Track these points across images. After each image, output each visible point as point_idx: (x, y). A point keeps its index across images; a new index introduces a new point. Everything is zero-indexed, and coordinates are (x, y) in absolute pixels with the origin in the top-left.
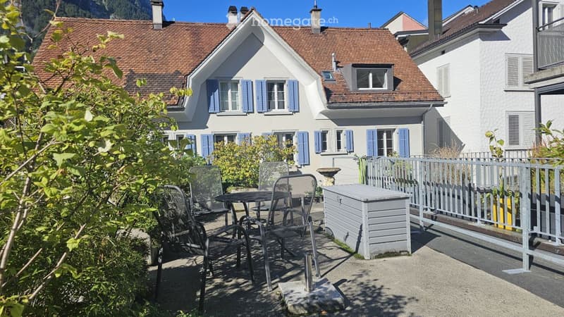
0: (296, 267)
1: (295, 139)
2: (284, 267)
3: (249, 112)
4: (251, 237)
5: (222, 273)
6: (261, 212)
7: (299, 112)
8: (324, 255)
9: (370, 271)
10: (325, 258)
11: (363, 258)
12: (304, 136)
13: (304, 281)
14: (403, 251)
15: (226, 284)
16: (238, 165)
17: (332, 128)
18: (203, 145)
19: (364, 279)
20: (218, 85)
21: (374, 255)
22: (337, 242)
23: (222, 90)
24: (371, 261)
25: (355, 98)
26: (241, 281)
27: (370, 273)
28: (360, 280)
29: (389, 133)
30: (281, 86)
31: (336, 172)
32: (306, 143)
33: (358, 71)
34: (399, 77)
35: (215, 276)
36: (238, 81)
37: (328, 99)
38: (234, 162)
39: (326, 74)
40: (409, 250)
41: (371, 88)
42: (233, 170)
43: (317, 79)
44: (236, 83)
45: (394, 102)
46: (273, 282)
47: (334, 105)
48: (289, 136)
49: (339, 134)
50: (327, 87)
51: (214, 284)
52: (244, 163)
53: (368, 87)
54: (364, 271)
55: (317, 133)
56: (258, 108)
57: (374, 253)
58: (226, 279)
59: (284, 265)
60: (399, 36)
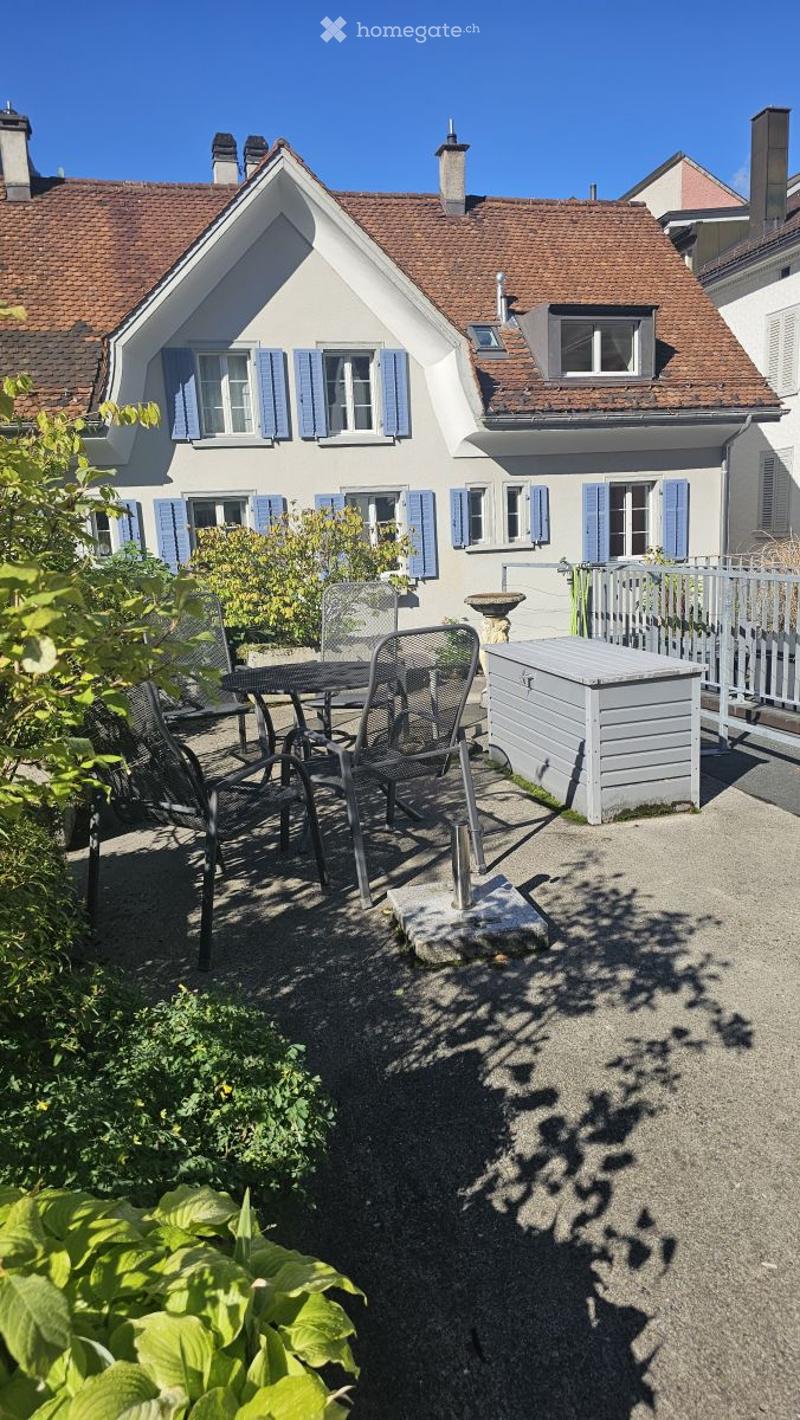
0: (424, 845)
1: (400, 511)
2: (397, 848)
3: (278, 437)
4: (315, 779)
5: (245, 867)
6: (333, 712)
7: (409, 437)
8: (490, 815)
9: (603, 854)
10: (492, 823)
11: (584, 821)
12: (424, 502)
13: (451, 884)
14: (680, 803)
15: (259, 892)
16: (261, 587)
17: (496, 479)
18: (161, 528)
19: (590, 874)
20: (194, 365)
21: (612, 814)
22: (519, 780)
23: (204, 377)
24: (604, 827)
25: (557, 399)
26: (293, 883)
27: (604, 860)
28: (581, 876)
29: (640, 493)
30: (362, 364)
31: (513, 605)
32: (429, 521)
33: (564, 324)
34: (671, 340)
35: (230, 874)
36: (248, 351)
37: (486, 401)
38: (254, 581)
39: (479, 333)
40: (696, 799)
41: (597, 371)
42: (249, 602)
43: (458, 347)
44: (242, 357)
45: (656, 409)
46: (373, 884)
47: (503, 419)
48: (385, 505)
49: (512, 495)
50: (485, 368)
51: (227, 894)
52: (280, 582)
53: (589, 368)
54: (589, 854)
55: (456, 495)
56: (302, 426)
57: (612, 809)
58: (255, 881)
59: (394, 841)
60: (672, 224)
